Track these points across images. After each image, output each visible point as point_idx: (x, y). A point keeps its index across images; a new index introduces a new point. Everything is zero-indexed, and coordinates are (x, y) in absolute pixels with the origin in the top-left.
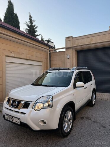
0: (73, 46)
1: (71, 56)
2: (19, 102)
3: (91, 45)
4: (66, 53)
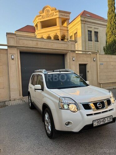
4: (9, 52)
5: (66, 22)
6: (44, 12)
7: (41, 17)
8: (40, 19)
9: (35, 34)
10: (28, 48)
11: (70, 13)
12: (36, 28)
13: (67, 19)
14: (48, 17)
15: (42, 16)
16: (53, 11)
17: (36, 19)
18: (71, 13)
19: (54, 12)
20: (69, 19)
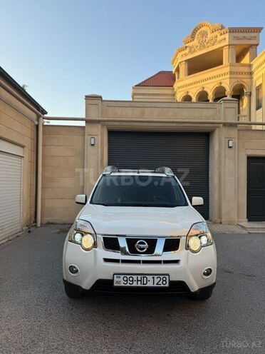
0: (102, 119)
1: (100, 141)
2: (152, 243)
3: (142, 124)
4: (88, 130)
5: (248, 54)
6: (196, 37)
7: (187, 50)
8: (186, 55)
9: (173, 89)
10: (124, 124)
11: (259, 30)
12: (176, 75)
13: (251, 45)
14: (204, 47)
15: (191, 48)
16: (216, 33)
17: (178, 56)
18: (262, 28)
19: (218, 35)
20: (257, 45)
